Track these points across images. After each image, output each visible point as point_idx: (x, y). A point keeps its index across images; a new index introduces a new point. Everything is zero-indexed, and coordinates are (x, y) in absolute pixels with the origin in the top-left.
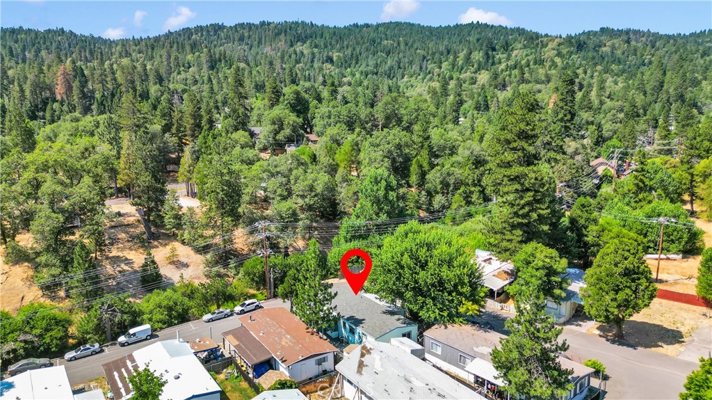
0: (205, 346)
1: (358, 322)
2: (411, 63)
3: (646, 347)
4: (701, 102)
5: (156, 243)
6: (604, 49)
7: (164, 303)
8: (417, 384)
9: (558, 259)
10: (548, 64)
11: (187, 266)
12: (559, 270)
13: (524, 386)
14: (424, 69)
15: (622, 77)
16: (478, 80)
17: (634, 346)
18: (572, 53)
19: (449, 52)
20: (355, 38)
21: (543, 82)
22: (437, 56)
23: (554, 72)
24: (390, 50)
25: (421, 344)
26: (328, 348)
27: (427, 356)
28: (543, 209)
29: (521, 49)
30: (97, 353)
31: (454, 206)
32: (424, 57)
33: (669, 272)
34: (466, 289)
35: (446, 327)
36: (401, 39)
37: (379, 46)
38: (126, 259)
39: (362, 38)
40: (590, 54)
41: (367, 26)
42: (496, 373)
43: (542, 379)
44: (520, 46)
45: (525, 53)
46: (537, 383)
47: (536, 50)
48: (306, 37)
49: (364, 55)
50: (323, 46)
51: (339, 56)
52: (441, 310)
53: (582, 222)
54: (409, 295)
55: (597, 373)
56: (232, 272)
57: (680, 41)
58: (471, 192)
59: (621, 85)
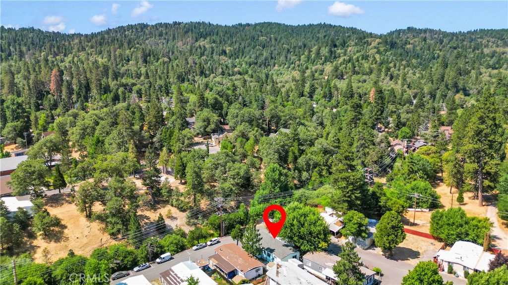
0: (203, 264)
1: (272, 251)
2: (279, 54)
3: (402, 260)
4: (469, 87)
5: (159, 206)
6: (408, 46)
7: (174, 242)
8: (303, 280)
9: (364, 219)
10: (371, 59)
11: (176, 218)
12: (365, 224)
13: (346, 280)
14: (289, 59)
15: (419, 69)
16: (325, 70)
17: (397, 260)
18: (387, 50)
19: (305, 46)
20: (241, 36)
21: (367, 74)
22: (297, 50)
23: (374, 66)
24: (265, 44)
25: (302, 261)
26: (260, 264)
27: (305, 267)
28: (357, 194)
29: (353, 46)
30: (148, 268)
31: (313, 179)
32: (288, 50)
33: (421, 219)
34: (322, 236)
35: (313, 253)
36: (272, 36)
37: (257, 41)
38: (146, 216)
39: (246, 35)
40: (399, 51)
41: (248, 25)
42: (335, 275)
43: (353, 278)
44: (353, 43)
45: (356, 50)
46: (351, 280)
47: (364, 47)
48: (206, 34)
49: (247, 49)
50: (218, 42)
51: (230, 50)
52: (311, 246)
53: (378, 195)
54: (296, 238)
55: (378, 273)
56: (201, 222)
57: (460, 38)
58: (322, 170)
59: (418, 75)
